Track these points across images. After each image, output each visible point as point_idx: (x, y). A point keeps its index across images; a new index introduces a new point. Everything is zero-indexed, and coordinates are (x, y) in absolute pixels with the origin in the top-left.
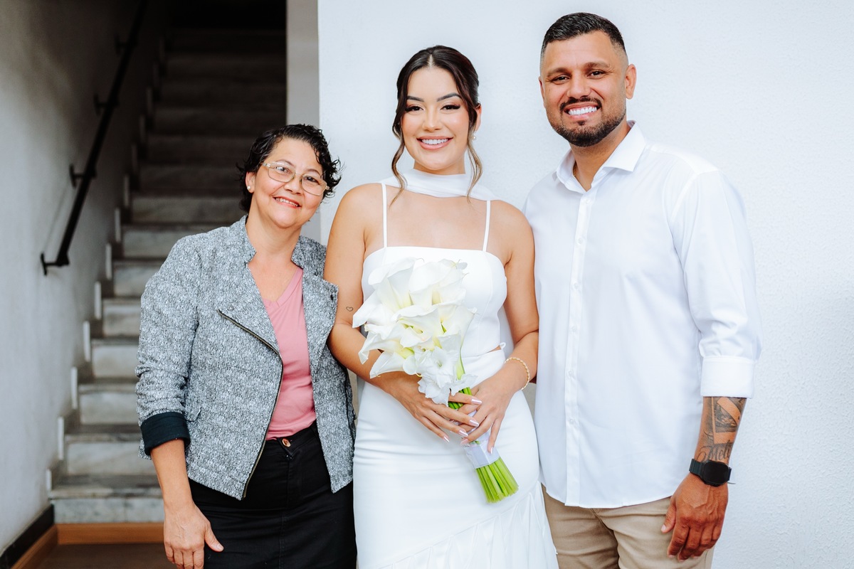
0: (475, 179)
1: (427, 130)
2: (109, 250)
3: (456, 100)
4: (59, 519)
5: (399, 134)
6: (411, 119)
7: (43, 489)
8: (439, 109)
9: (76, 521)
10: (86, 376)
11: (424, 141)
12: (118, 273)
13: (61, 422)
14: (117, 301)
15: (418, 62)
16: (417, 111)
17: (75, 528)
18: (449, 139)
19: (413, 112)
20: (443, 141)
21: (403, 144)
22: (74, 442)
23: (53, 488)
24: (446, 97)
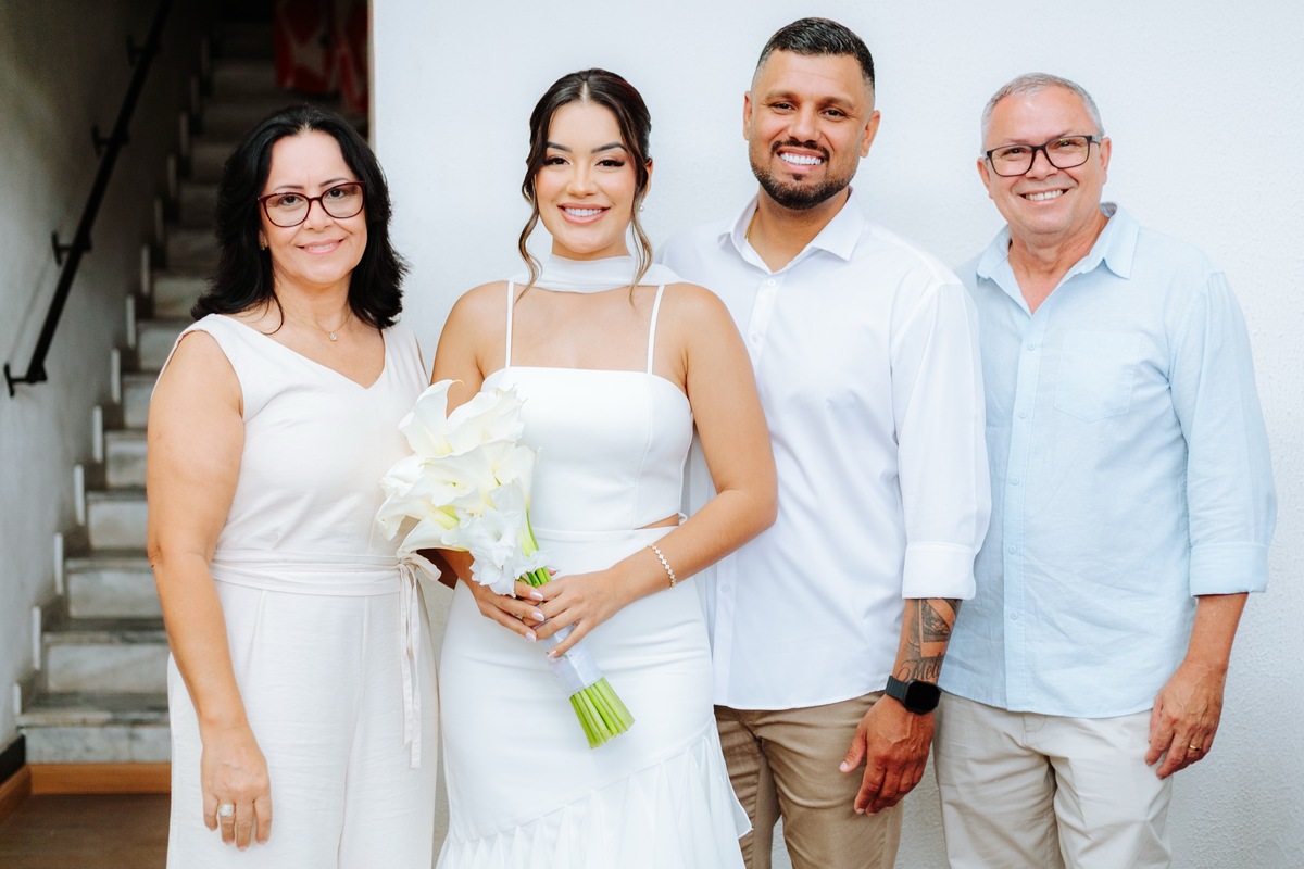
0: (642, 269)
1: (574, 195)
2: (116, 358)
3: (618, 153)
4: (32, 757)
5: (532, 197)
6: (550, 177)
7: (8, 712)
8: (593, 165)
9: (57, 759)
10: (78, 546)
11: (568, 210)
12: (131, 393)
13: (37, 614)
14: (128, 435)
15: (564, 92)
16: (560, 165)
17: (54, 771)
18: (604, 209)
19: (554, 167)
20: (595, 212)
21: (537, 212)
22: (58, 643)
23: (24, 711)
24: (604, 148)
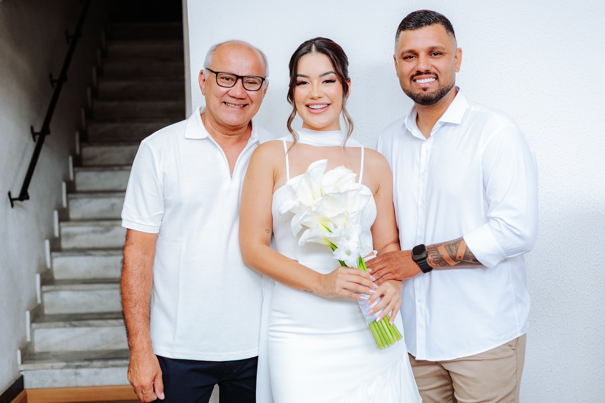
0: (349, 135)
1: (312, 98)
2: (64, 185)
3: (333, 76)
4: (27, 386)
5: (292, 101)
6: (300, 91)
7: (15, 363)
8: (320, 83)
9: (40, 386)
10: (47, 279)
11: (311, 106)
12: (72, 202)
13: (28, 314)
14: (70, 223)
15: (304, 49)
16: (305, 85)
17: (39, 392)
18: (328, 105)
19: (302, 86)
20: (324, 106)
21: (295, 109)
22: (38, 328)
23: (22, 363)
24: (325, 74)
